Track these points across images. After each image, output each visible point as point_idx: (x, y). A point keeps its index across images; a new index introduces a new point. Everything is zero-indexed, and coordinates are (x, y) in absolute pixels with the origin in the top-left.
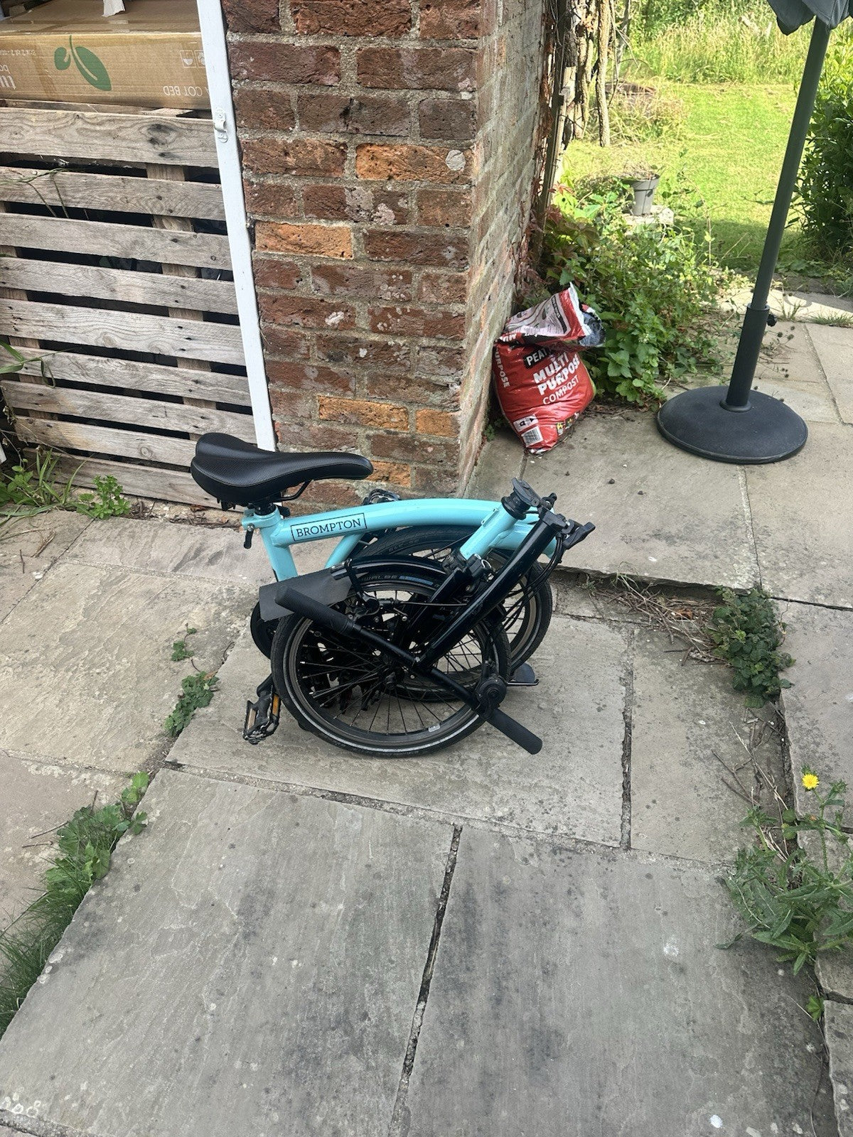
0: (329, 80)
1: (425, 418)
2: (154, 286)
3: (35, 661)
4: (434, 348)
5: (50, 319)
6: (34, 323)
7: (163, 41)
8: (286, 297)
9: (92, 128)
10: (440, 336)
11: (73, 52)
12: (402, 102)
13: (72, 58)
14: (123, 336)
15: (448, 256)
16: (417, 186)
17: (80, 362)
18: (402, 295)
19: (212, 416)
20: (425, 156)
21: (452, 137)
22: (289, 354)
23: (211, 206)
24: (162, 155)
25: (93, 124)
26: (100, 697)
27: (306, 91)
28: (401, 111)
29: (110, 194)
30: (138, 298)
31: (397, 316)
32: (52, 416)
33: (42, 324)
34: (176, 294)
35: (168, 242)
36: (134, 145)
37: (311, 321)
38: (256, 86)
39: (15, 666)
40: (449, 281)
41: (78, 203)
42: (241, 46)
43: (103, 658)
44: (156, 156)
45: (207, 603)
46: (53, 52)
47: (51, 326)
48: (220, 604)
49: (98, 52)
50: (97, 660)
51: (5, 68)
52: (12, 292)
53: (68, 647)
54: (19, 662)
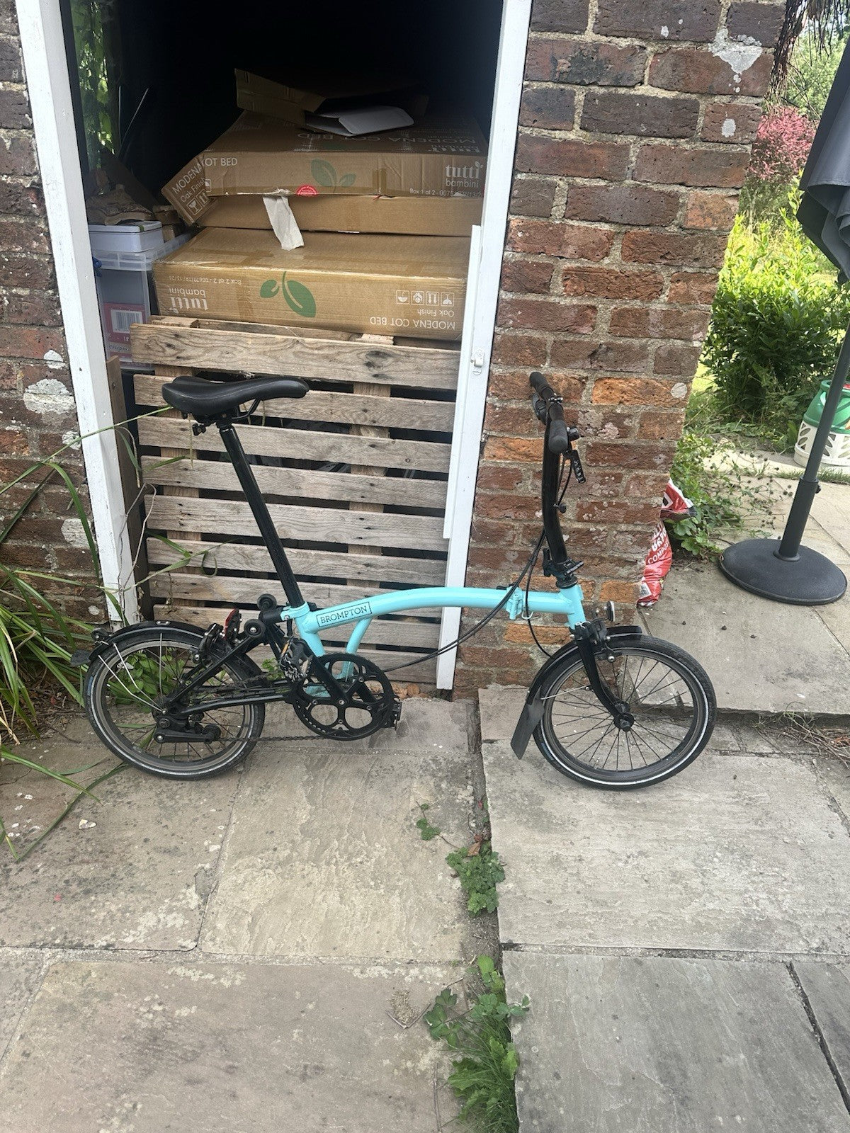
0: (585, 330)
1: (610, 589)
2: (342, 484)
3: (289, 859)
4: (630, 532)
5: (223, 515)
6: (204, 518)
7: (381, 282)
8: (503, 496)
9: (310, 351)
10: (638, 522)
11: (283, 285)
12: (643, 348)
13: (281, 289)
14: (301, 528)
15: (658, 461)
16: (643, 409)
17: (247, 552)
18: (611, 492)
20: (654, 387)
21: (680, 373)
22: (495, 541)
23: (414, 418)
24: (376, 376)
25: (312, 349)
26: (377, 887)
27: (561, 337)
28: (642, 354)
29: (315, 407)
30: (324, 495)
31: (603, 508)
32: (198, 603)
33: (213, 519)
34: (364, 491)
35: (366, 446)
36: (350, 367)
37: (522, 515)
38: (519, 333)
39: (273, 867)
40: (654, 480)
41: (280, 413)
42: (511, 302)
43: (356, 846)
44: (370, 377)
45: (421, 776)
46: (261, 283)
47: (222, 521)
48: (434, 776)
49: (310, 286)
50: (350, 848)
51: (202, 292)
52: (183, 490)
53: (314, 839)
54: (275, 863)
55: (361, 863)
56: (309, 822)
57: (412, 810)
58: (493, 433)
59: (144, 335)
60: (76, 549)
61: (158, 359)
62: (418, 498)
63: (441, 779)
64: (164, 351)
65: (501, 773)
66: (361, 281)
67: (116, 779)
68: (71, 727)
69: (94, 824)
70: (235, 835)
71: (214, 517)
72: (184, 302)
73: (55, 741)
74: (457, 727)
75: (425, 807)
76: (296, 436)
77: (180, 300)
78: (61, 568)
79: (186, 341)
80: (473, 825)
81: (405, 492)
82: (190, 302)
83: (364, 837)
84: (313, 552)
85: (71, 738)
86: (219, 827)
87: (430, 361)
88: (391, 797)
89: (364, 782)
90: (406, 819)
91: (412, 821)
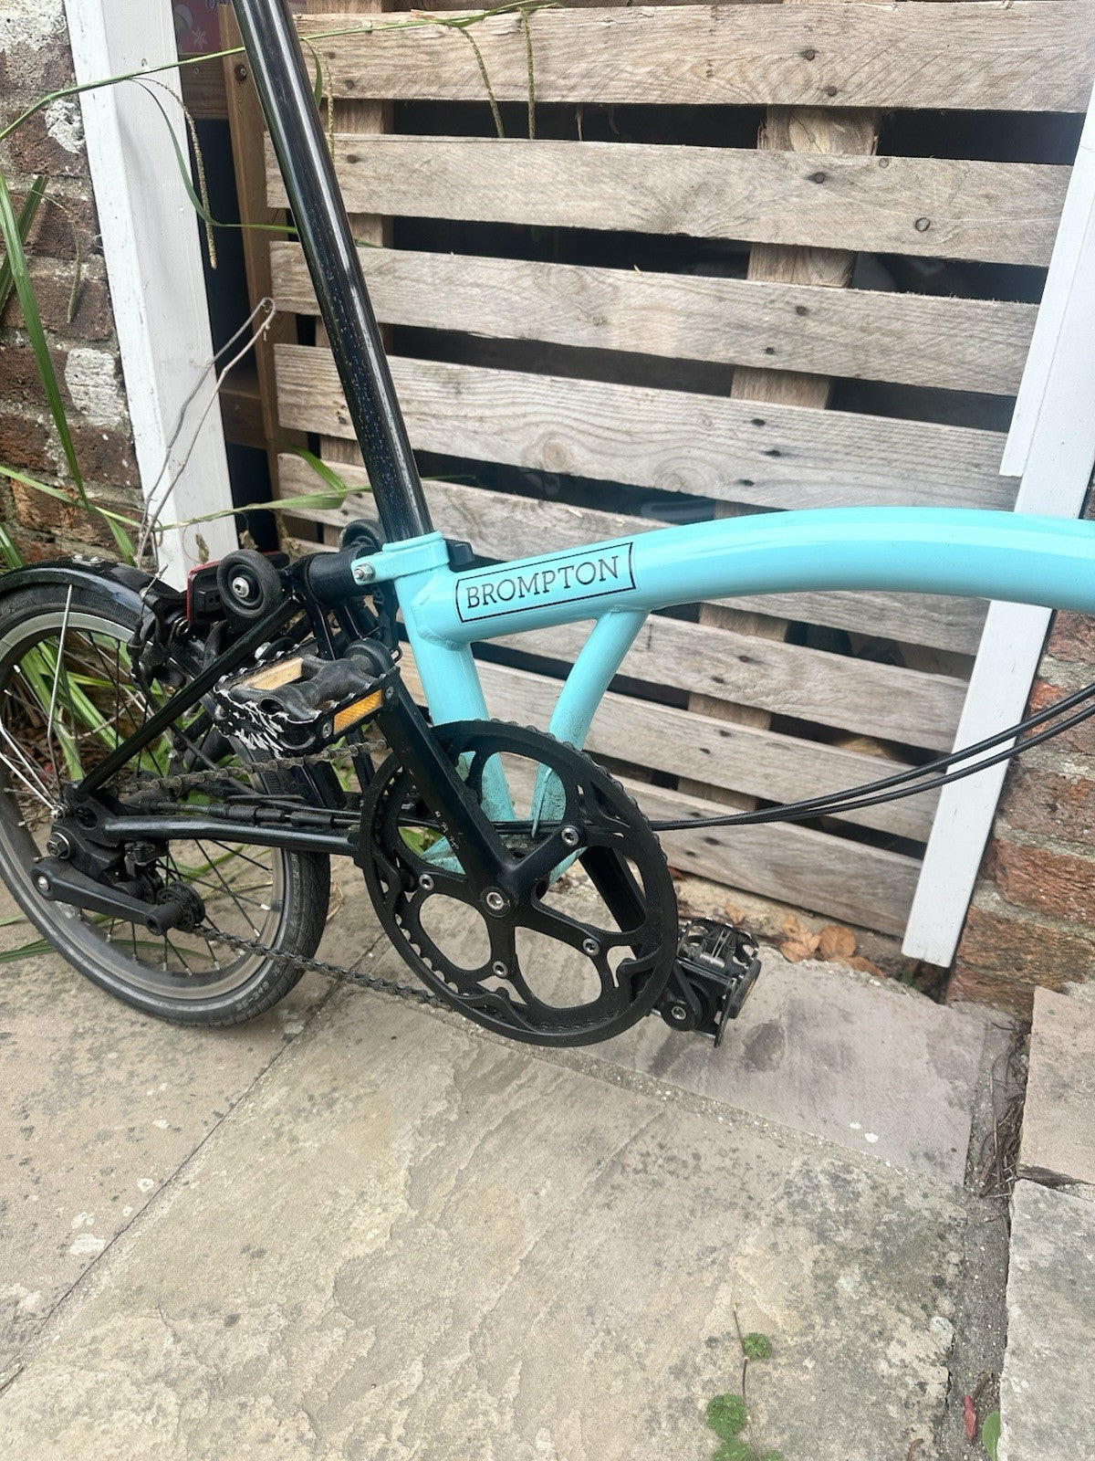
2: (717, 308)
3: (255, 1368)
5: (424, 396)
19: (771, 658)
23: (964, 67)
29: (667, 56)
30: (664, 342)
34: (775, 330)
35: (797, 181)
39: (187, 1388)
41: (573, 88)
43: (471, 1413)
45: (779, 1221)
48: (823, 1236)
50: (451, 1414)
53: (359, 1326)
54: (202, 1370)
56: (377, 1259)
57: (711, 1342)
62: (938, 358)
63: (845, 1256)
65: (1075, 1325)
70: (164, 1223)
74: (943, 1087)
75: (758, 1348)
81: (899, 336)
83: (512, 1388)
84: (621, 519)
86: (141, 1181)
88: (658, 1264)
89: (593, 1178)
90: (678, 1372)
91: (697, 1390)
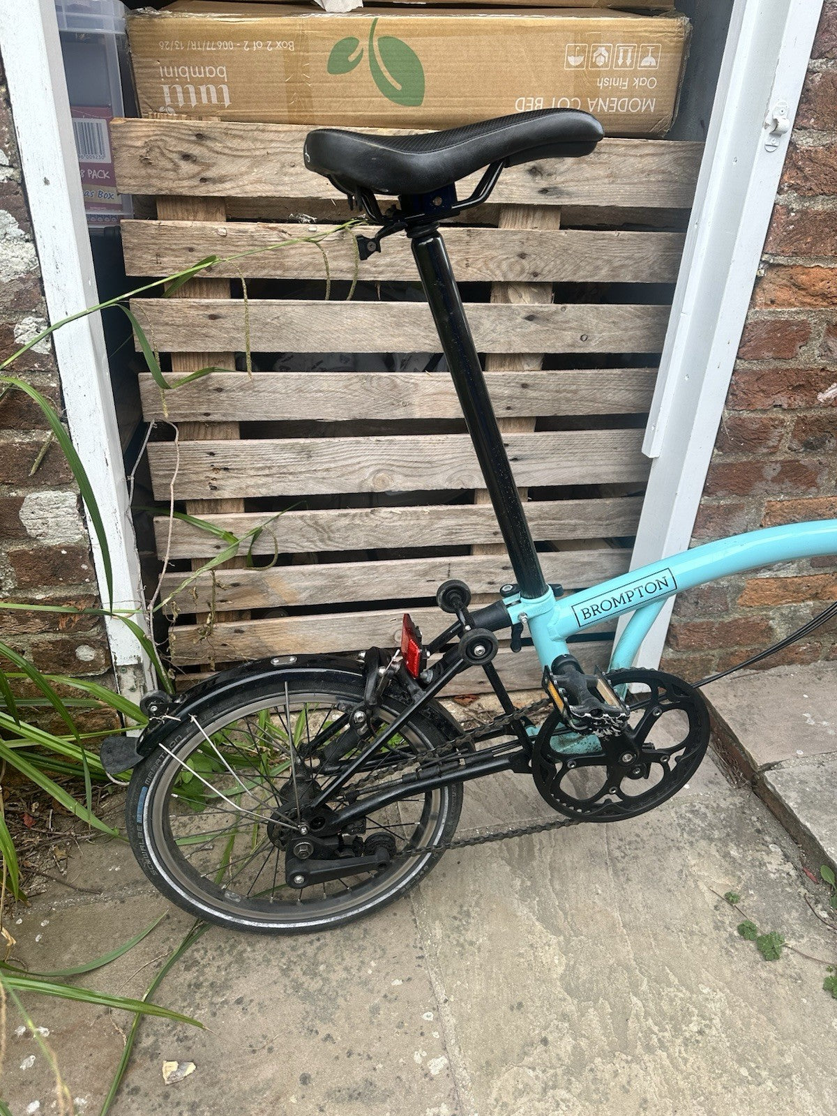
5: (284, 463)
6: (252, 473)
8: (777, 371)
11: (371, 46)
13: (366, 54)
14: (408, 471)
17: (321, 522)
22: (751, 450)
24: (544, 191)
26: (756, 1077)
32: (240, 615)
33: (267, 472)
34: (511, 397)
35: (519, 320)
37: (799, 401)
41: (381, 273)
43: (671, 1000)
44: (535, 194)
45: (691, 844)
46: (330, 45)
47: (283, 474)
48: (710, 839)
49: (415, 44)
50: (665, 1006)
51: (221, 71)
52: (211, 427)
53: (596, 1002)
54: (559, 1071)
55: (701, 1032)
56: (571, 969)
57: (716, 907)
58: (781, 260)
59: (138, 138)
60: (50, 548)
61: (165, 184)
62: (594, 400)
63: (724, 842)
64: (176, 168)
66: (508, 30)
67: (197, 955)
68: (73, 863)
69: (191, 1068)
70: (459, 1027)
71: (269, 471)
72: (186, 92)
73: (54, 897)
75: (731, 899)
76: (408, 313)
77: (179, 89)
78: (22, 587)
79: (218, 146)
80: (824, 915)
81: (575, 392)
82: (198, 93)
83: (674, 979)
84: (427, 509)
85: (81, 885)
86: (424, 1016)
87: (632, 160)
88: (670, 891)
89: (611, 872)
90: (717, 928)
91: (729, 929)
